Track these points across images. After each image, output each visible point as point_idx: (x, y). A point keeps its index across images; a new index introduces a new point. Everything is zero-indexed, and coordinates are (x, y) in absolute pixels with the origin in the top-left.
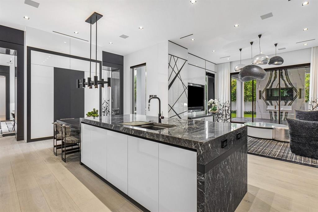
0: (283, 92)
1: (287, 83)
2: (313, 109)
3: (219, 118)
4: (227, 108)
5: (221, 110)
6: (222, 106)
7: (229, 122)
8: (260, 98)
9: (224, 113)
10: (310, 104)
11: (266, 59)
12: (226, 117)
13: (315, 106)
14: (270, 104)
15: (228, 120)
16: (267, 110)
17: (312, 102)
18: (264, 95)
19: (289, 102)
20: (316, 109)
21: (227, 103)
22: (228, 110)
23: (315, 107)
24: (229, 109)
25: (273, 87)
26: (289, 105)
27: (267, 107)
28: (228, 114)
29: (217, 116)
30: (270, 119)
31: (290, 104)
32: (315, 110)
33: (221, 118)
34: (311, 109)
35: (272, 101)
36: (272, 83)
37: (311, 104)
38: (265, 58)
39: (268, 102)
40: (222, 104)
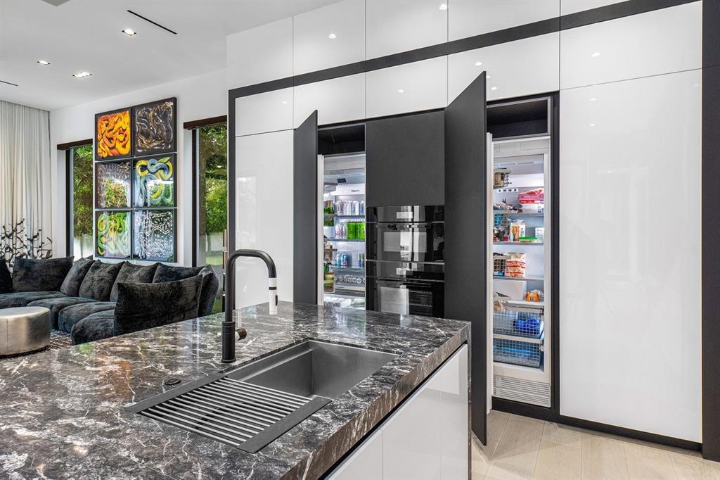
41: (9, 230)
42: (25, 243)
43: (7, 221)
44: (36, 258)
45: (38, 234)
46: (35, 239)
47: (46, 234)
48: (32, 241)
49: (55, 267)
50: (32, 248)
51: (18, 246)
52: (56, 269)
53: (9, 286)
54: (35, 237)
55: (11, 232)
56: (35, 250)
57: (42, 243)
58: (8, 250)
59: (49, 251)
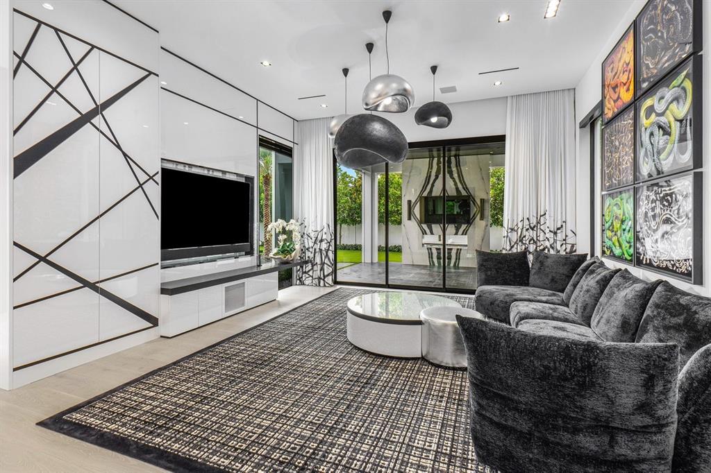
0: (453, 206)
1: (460, 186)
2: (512, 247)
3: (305, 272)
4: (324, 246)
5: (311, 250)
6: (314, 239)
7: (330, 282)
8: (409, 219)
9: (318, 260)
10: (506, 235)
11: (404, 93)
12: (322, 269)
13: (515, 241)
14: (428, 231)
15: (326, 279)
16: (423, 245)
17: (509, 231)
18: (417, 211)
19: (464, 227)
20: (517, 248)
21: (325, 230)
22: (328, 250)
23: (516, 243)
24: (331, 248)
25: (433, 194)
26: (462, 234)
27: (423, 238)
28: (327, 261)
29: (299, 267)
30: (428, 264)
31: (465, 233)
32: (514, 250)
33: (311, 273)
34: (508, 248)
35: (433, 225)
36: (433, 186)
37: (508, 236)
38: (401, 88)
39: (425, 226)
40: (312, 235)
41: (534, 221)
42: (547, 235)
43: (531, 213)
44: (559, 252)
45: (562, 226)
46: (559, 231)
47: (570, 226)
48: (555, 233)
49: (565, 264)
50: (555, 241)
51: (541, 239)
52: (566, 267)
53: (525, 279)
54: (558, 229)
55: (535, 223)
56: (559, 244)
57: (566, 236)
58: (532, 242)
59: (573, 246)
